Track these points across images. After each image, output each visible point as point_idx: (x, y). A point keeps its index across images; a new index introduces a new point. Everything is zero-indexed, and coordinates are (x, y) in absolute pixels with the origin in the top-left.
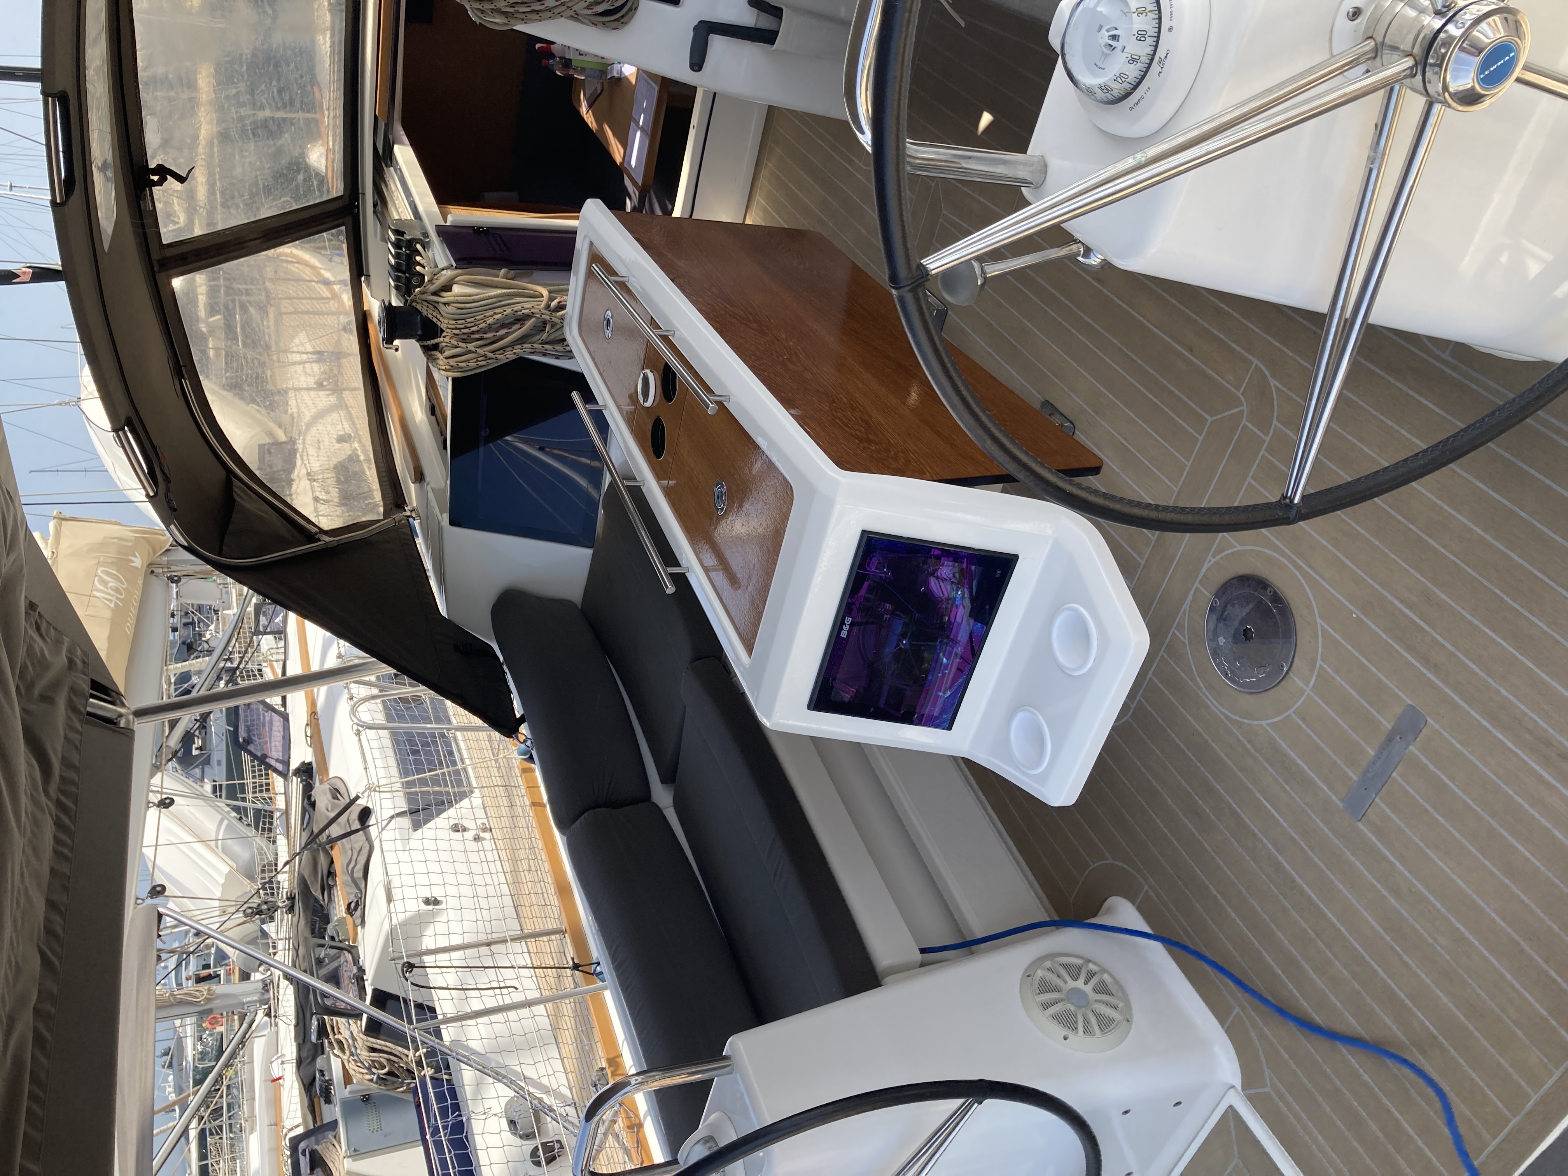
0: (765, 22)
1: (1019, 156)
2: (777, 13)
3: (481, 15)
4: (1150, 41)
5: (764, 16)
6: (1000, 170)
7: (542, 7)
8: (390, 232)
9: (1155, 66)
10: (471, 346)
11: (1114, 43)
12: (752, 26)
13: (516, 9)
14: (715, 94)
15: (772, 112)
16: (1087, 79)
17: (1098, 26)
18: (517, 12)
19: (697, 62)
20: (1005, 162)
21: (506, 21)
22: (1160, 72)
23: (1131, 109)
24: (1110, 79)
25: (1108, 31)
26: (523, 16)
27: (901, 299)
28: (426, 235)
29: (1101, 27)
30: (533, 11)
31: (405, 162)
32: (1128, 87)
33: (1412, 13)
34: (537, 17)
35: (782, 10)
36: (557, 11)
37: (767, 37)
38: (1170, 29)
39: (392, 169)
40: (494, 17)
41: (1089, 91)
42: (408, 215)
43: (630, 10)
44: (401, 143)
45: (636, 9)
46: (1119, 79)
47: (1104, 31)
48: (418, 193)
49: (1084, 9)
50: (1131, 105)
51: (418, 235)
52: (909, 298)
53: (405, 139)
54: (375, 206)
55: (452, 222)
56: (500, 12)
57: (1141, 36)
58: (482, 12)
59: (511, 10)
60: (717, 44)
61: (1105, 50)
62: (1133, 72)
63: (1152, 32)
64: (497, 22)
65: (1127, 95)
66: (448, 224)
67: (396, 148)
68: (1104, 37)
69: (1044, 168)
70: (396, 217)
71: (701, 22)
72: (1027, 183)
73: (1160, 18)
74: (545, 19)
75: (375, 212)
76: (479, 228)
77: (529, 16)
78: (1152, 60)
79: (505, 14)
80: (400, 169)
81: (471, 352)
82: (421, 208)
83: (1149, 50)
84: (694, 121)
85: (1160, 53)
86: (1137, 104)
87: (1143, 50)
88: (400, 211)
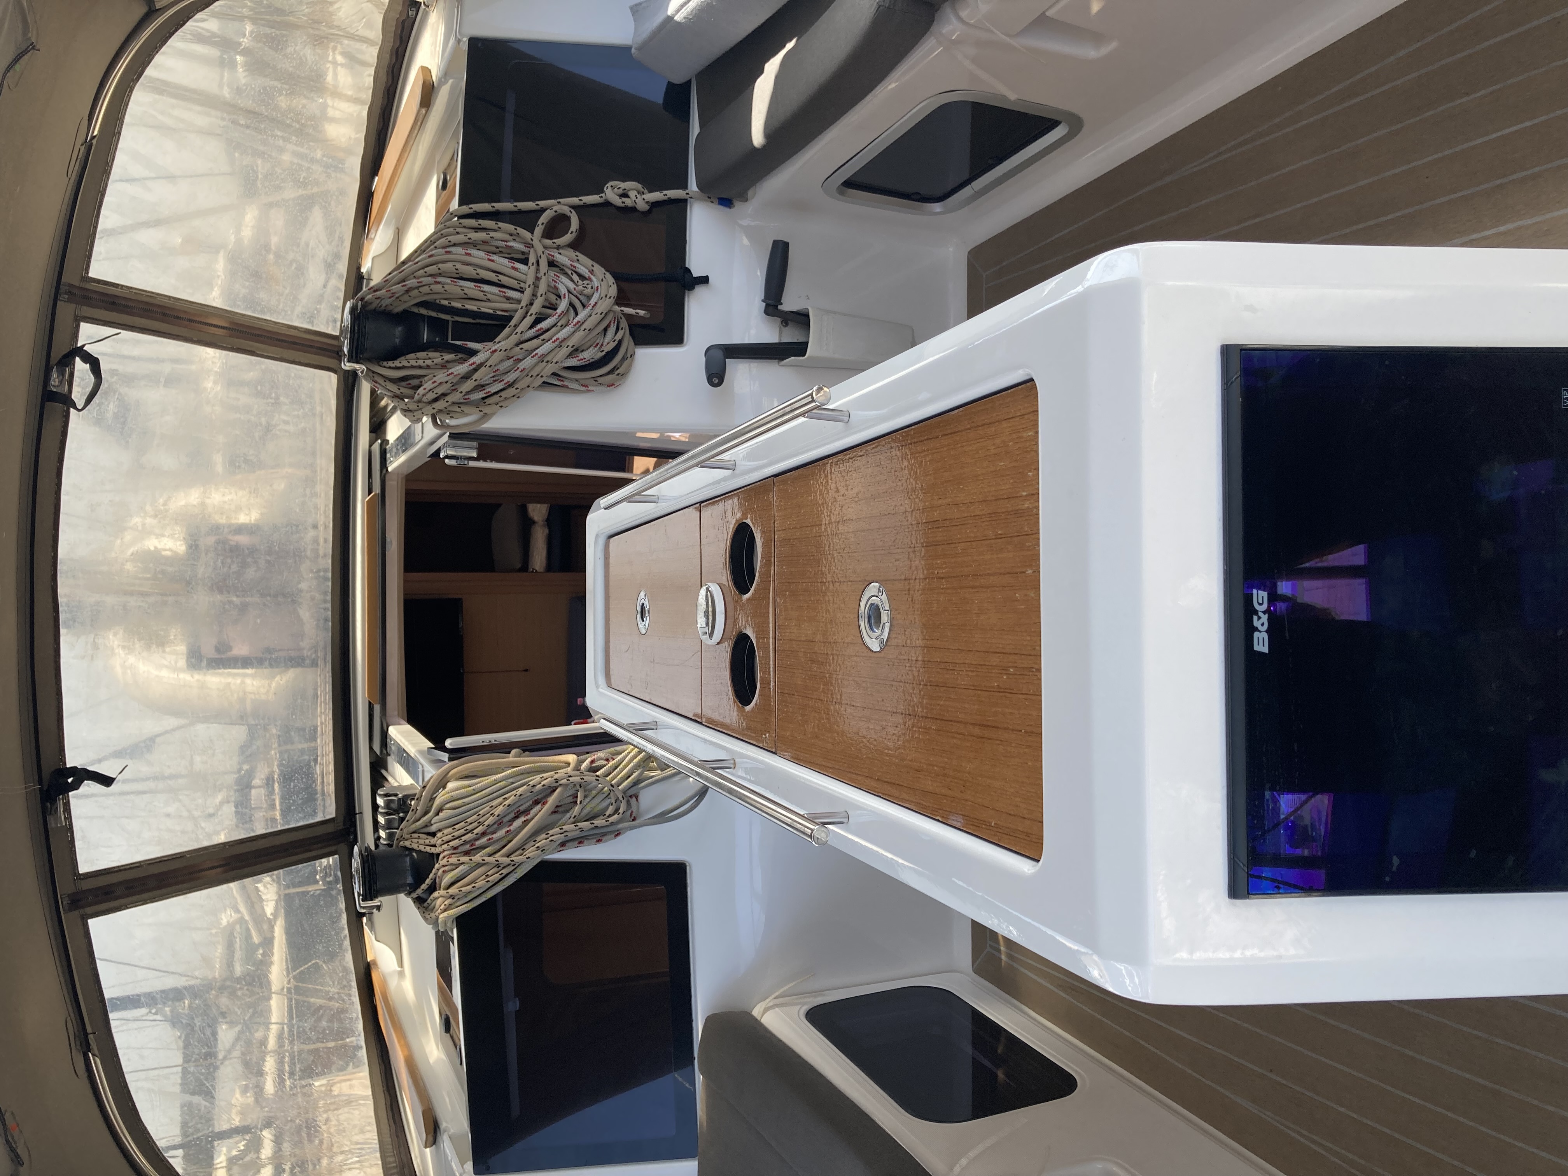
2: (801, 319)
5: (786, 327)
10: (477, 858)
12: (776, 342)
35: (808, 316)
37: (795, 349)
43: (624, 359)
44: (396, 723)
60: (735, 370)
67: (392, 730)
71: (712, 347)
81: (479, 865)
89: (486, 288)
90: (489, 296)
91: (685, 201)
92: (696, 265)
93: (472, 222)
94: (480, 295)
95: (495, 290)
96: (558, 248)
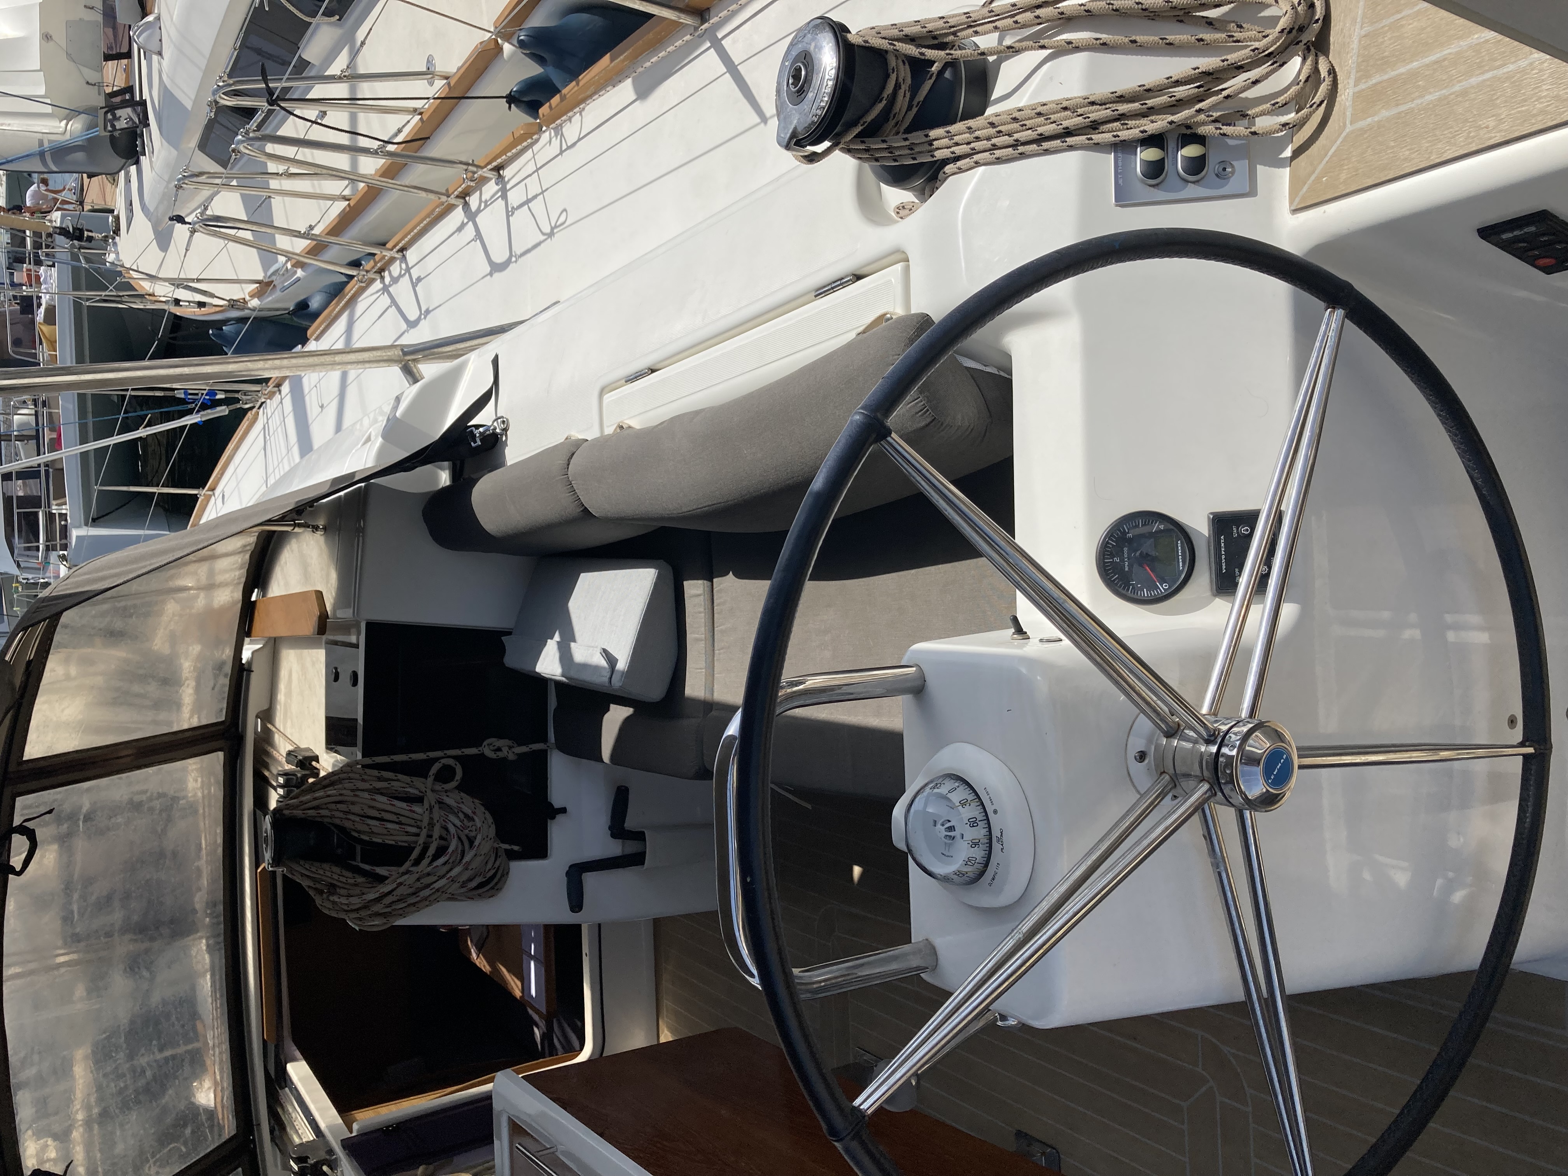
0: (631, 847)
1: (906, 948)
2: (639, 836)
3: (360, 923)
4: (982, 824)
5: (629, 843)
6: (894, 966)
7: (418, 899)
8: (292, 1163)
9: (996, 846)
11: (952, 834)
12: (620, 854)
13: (394, 907)
14: (599, 925)
15: (657, 923)
16: (940, 869)
17: (932, 823)
18: (395, 910)
19: (576, 902)
20: (895, 958)
21: (385, 921)
22: (1002, 849)
23: (990, 885)
24: (961, 865)
25: (943, 825)
26: (401, 912)
27: (847, 1150)
28: (331, 1152)
29: (935, 822)
30: (409, 905)
31: (300, 1079)
32: (980, 866)
33: (1189, 745)
34: (414, 908)
35: (643, 833)
36: (432, 898)
37: (635, 860)
38: (995, 812)
39: (287, 1089)
40: (373, 921)
41: (945, 880)
42: (308, 1135)
43: (502, 876)
44: (294, 1059)
45: (508, 873)
46: (969, 863)
47: (939, 826)
48: (318, 1109)
49: (915, 812)
50: (989, 881)
51: (322, 1155)
52: (854, 1145)
53: (298, 1054)
54: (272, 1132)
55: (358, 1131)
56: (377, 914)
57: (973, 823)
58: (360, 919)
59: (389, 910)
60: (590, 880)
61: (946, 841)
62: (978, 853)
63: (980, 817)
64: (376, 924)
65: (982, 873)
66: (354, 1135)
67: (290, 1067)
68: (941, 830)
69: (932, 950)
70: (297, 1140)
71: (571, 867)
72: (924, 969)
73: (982, 804)
74: (423, 908)
75: (273, 1139)
76: (387, 1127)
77: (407, 910)
78: (990, 839)
79: (384, 915)
80: (296, 1088)
82: (322, 1125)
83: (984, 832)
84: (585, 949)
85: (996, 833)
86: (993, 879)
87: (980, 832)
88: (302, 1134)
89: (389, 825)
90: (392, 832)
91: (546, 751)
92: (557, 798)
93: (375, 773)
94: (385, 832)
95: (397, 827)
96: (446, 791)
